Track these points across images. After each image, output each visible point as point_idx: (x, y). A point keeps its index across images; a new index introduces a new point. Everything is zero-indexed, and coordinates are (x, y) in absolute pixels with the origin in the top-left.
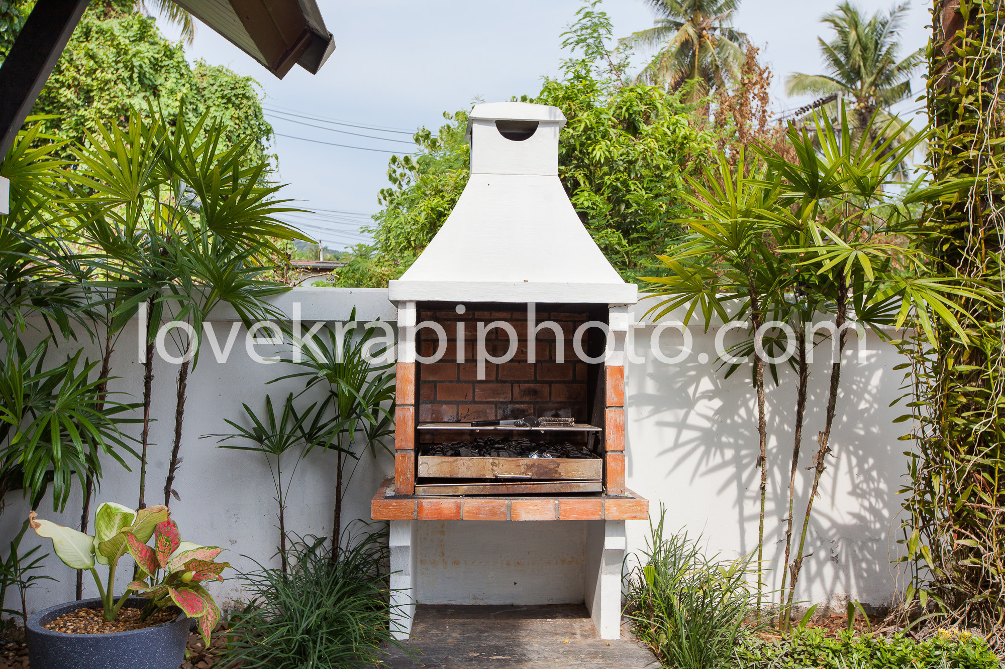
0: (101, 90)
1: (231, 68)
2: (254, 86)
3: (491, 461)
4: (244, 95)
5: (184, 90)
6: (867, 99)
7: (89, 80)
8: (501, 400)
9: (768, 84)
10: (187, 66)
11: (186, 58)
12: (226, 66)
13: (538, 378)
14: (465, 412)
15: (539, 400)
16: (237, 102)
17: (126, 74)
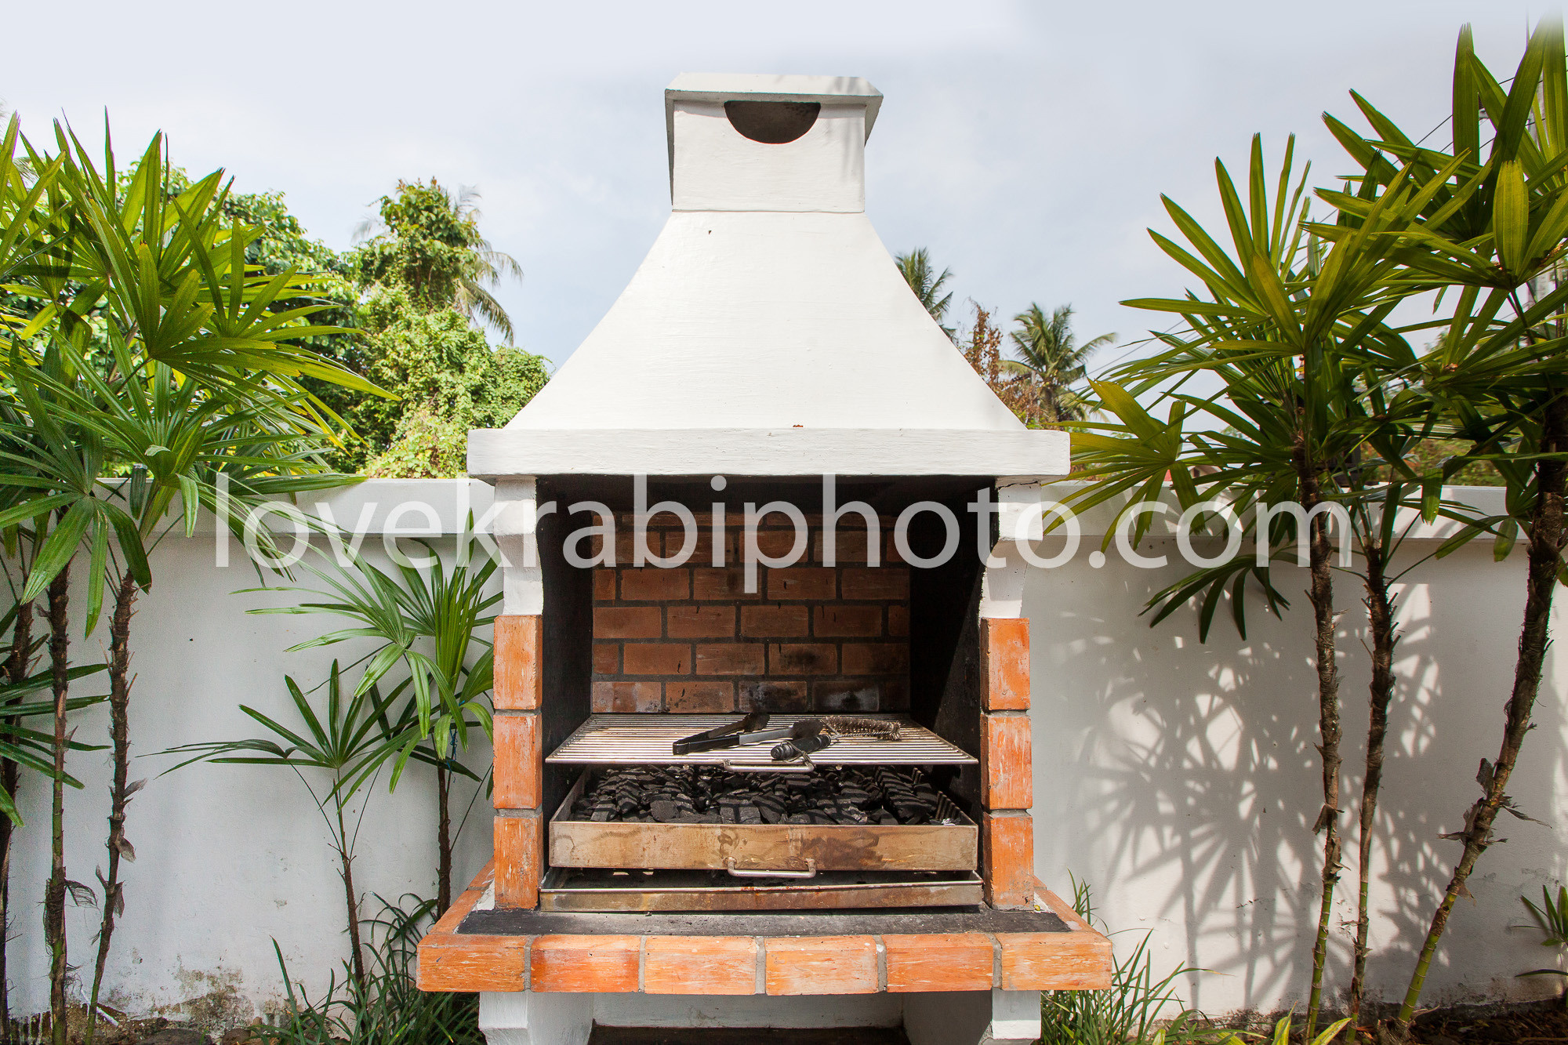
0: (415, 367)
1: (526, 349)
2: (545, 362)
3: (718, 832)
4: (535, 369)
5: (484, 367)
6: (1051, 379)
7: (406, 361)
8: (746, 673)
9: (999, 342)
10: (488, 348)
11: (487, 342)
12: (521, 347)
13: (817, 634)
14: (677, 696)
15: (818, 672)
16: (530, 375)
17: (435, 355)
